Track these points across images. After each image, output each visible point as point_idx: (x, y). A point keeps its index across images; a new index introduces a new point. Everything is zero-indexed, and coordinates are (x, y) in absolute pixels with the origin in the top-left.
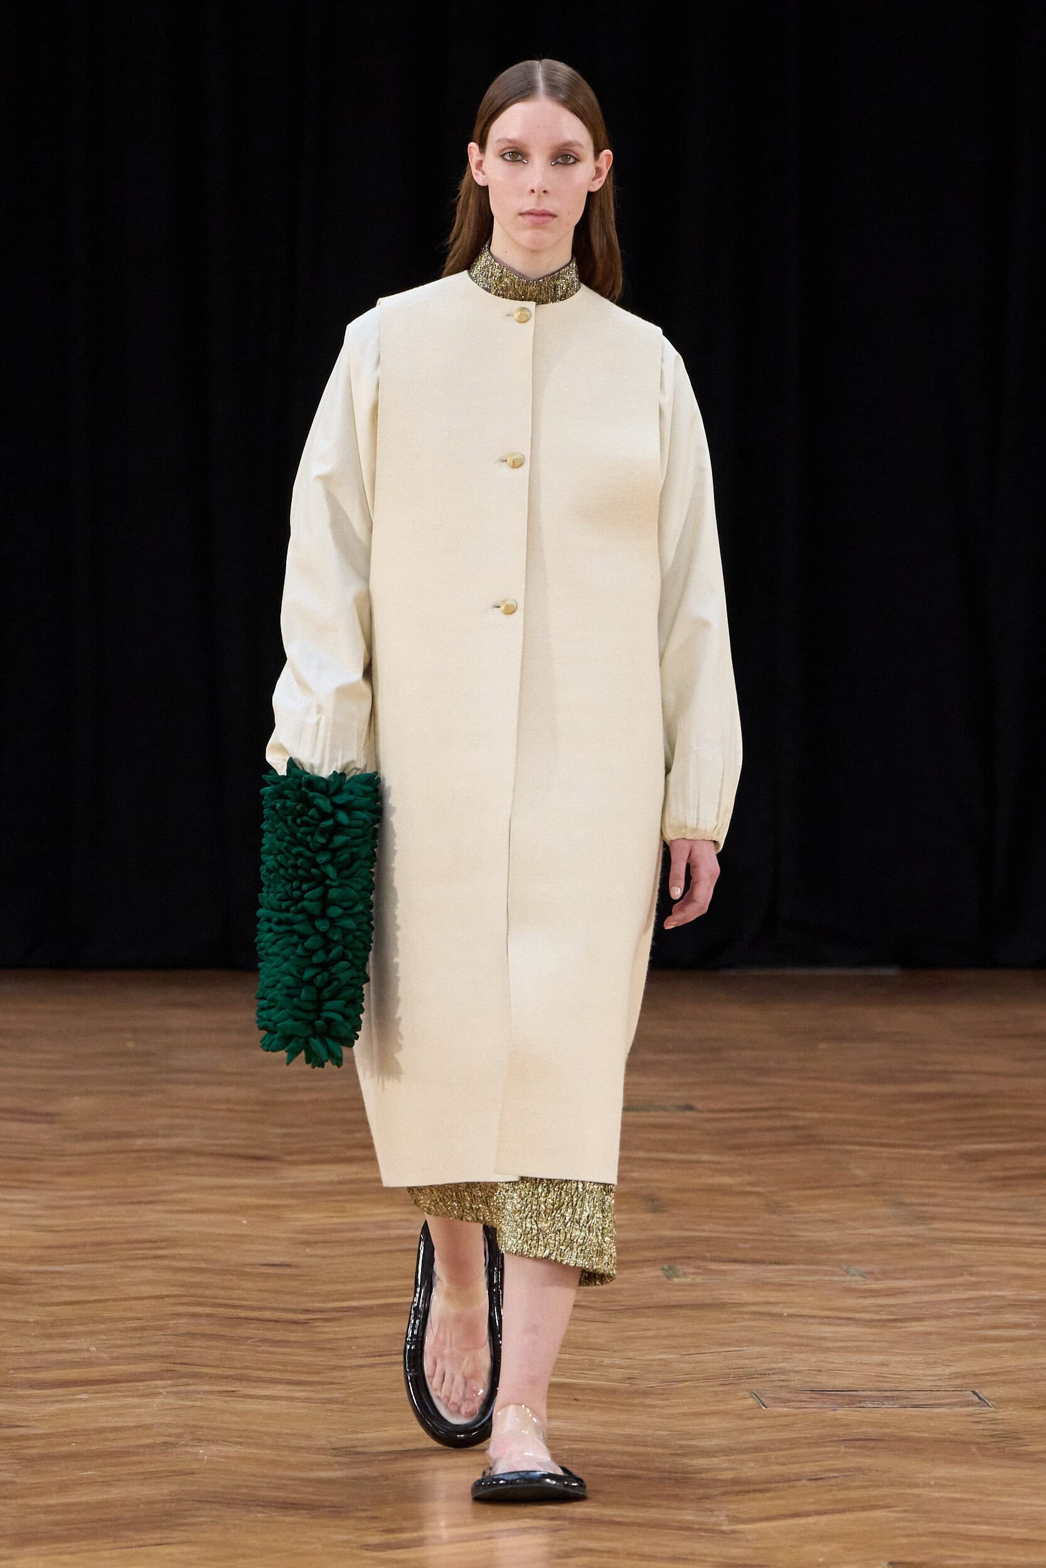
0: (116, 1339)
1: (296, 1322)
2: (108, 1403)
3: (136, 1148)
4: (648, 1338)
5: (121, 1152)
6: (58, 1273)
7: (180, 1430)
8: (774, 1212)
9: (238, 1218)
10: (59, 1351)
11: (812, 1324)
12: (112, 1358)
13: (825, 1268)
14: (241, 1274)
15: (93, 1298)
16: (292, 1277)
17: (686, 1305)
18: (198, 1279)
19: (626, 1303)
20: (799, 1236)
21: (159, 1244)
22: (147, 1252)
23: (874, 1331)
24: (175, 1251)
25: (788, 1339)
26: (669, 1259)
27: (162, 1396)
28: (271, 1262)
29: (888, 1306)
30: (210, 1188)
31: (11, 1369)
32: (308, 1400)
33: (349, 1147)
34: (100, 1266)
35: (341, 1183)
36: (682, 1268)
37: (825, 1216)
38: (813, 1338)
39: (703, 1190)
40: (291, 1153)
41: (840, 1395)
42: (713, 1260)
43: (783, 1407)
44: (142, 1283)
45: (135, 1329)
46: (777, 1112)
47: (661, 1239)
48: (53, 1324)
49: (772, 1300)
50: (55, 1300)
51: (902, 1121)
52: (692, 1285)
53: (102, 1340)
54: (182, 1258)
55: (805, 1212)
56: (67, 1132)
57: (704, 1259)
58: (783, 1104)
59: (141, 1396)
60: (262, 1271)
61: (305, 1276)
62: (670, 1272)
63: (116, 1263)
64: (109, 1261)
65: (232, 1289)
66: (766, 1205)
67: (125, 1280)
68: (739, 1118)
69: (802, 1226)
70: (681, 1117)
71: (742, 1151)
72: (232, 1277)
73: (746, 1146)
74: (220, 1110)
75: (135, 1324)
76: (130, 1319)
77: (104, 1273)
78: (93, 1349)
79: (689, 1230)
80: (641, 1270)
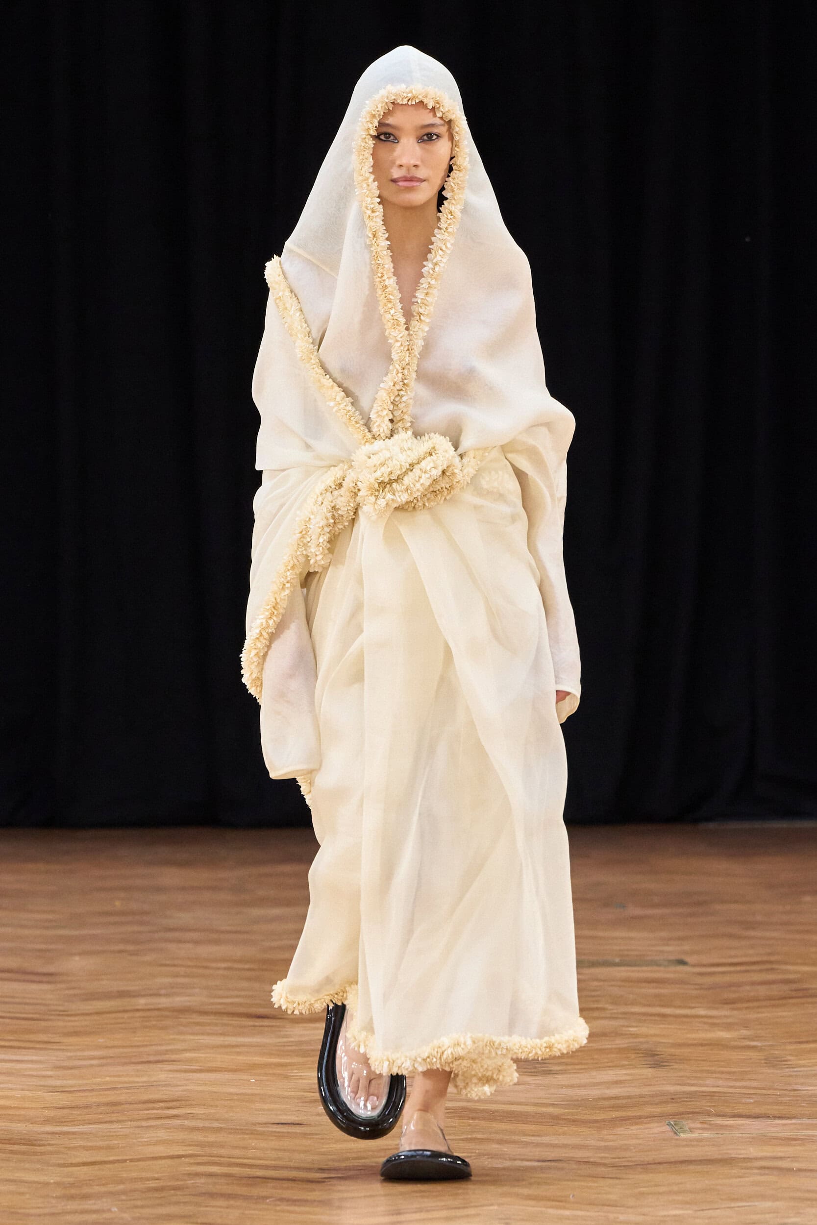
0: (136, 1199)
1: (311, 1181)
3: (141, 1007)
4: (660, 1193)
5: (125, 1011)
6: (74, 1133)
8: (774, 1066)
9: (245, 1077)
10: (83, 1212)
14: (252, 1133)
15: (111, 1158)
16: (305, 1135)
17: (695, 1161)
18: (212, 1138)
19: (633, 1159)
20: (803, 1090)
21: (171, 1104)
24: (188, 1111)
25: (799, 1194)
26: (675, 1115)
28: (283, 1121)
30: (218, 1047)
34: (115, 1126)
36: (688, 1124)
39: (702, 1045)
42: (718, 1115)
44: (157, 1143)
45: (156, 1189)
46: (769, 966)
47: (662, 1094)
48: (72, 1185)
49: (780, 1154)
50: (74, 1161)
52: (701, 1140)
53: (123, 1200)
54: (193, 1117)
56: (66, 992)
57: (709, 1114)
58: (773, 958)
60: (274, 1130)
61: (316, 1134)
62: (677, 1128)
63: (129, 1123)
64: (123, 1121)
65: (245, 1148)
66: (765, 1059)
67: (139, 1140)
68: (730, 972)
69: (802, 1080)
70: (675, 972)
71: (739, 1005)
72: (246, 1136)
73: (740, 1000)
74: (218, 969)
75: (152, 1184)
76: (148, 1179)
77: (118, 1134)
78: (115, 1209)
79: (693, 1085)
80: (647, 1126)
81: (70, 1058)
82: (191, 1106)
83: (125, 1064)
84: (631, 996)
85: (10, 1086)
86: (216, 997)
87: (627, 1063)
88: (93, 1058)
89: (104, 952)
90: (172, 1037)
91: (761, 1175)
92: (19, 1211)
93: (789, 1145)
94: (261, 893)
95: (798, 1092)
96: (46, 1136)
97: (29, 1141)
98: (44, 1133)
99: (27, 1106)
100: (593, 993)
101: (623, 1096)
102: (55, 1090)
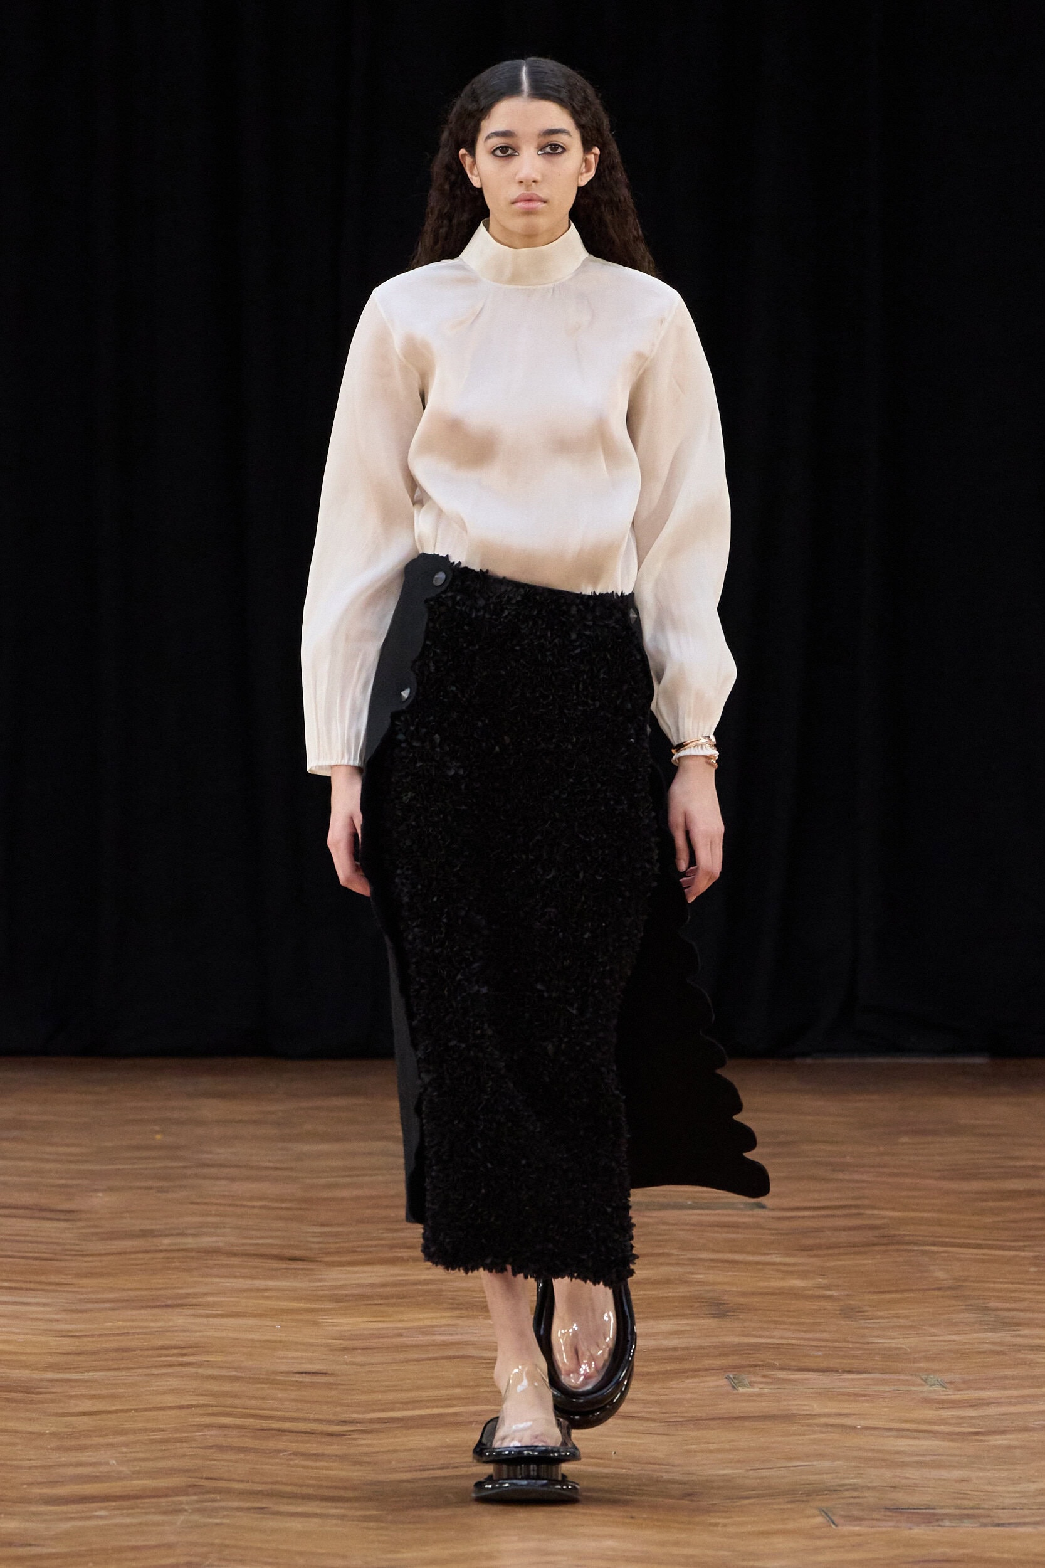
0: (138, 1452)
1: (331, 1434)
2: (128, 1520)
3: (164, 1247)
4: (711, 1451)
5: (147, 1252)
6: (76, 1381)
7: (204, 1550)
8: (849, 1317)
9: (270, 1323)
10: (77, 1465)
11: (889, 1436)
12: (134, 1472)
13: (902, 1377)
14: (273, 1382)
15: (114, 1408)
16: (328, 1386)
17: (755, 1417)
18: (227, 1387)
19: (687, 1414)
20: (877, 1343)
21: (184, 1351)
22: (173, 1359)
23: (951, 1444)
24: (204, 1358)
25: (861, 1453)
26: (735, 1367)
27: (185, 1513)
28: (307, 1370)
29: (972, 1418)
30: (244, 1290)
31: (25, 1484)
32: (343, 1517)
33: (392, 1247)
34: (123, 1373)
35: (383, 1285)
36: (747, 1378)
37: (903, 1322)
38: (889, 1452)
39: (773, 1294)
40: (329, 1253)
41: (918, 1513)
42: (783, 1369)
43: (855, 1526)
44: (167, 1392)
45: (159, 1441)
46: (854, 1211)
47: (726, 1346)
48: (71, 1436)
49: (846, 1411)
50: (74, 1410)
51: (988, 1220)
52: (759, 1395)
53: (123, 1453)
54: (209, 1365)
55: (882, 1317)
56: (89, 1230)
57: (772, 1367)
58: (858, 1202)
59: (165, 1513)
60: (297, 1379)
61: (342, 1385)
62: (736, 1382)
63: (139, 1370)
64: (132, 1368)
65: (263, 1398)
66: (841, 1310)
67: (148, 1389)
68: (813, 1217)
69: (879, 1333)
70: (753, 1216)
71: (815, 1252)
72: (264, 1386)
73: (820, 1247)
74: (254, 1207)
75: (158, 1436)
76: (153, 1430)
77: (126, 1381)
78: (113, 1462)
79: (757, 1336)
80: (704, 1379)
81: (80, 1300)
82: (208, 1353)
83: (142, 1307)
84: (701, 1241)
85: (14, 1330)
86: (246, 1238)
87: (689, 1312)
88: (108, 1301)
89: (131, 1188)
90: (195, 1279)
91: (822, 1433)
92: (8, 1462)
93: (856, 1401)
94: (308, 1127)
95: (874, 1345)
96: (46, 1384)
97: (27, 1390)
98: (42, 1380)
99: (29, 1351)
100: (660, 1238)
101: (681, 1348)
102: (61, 1334)
